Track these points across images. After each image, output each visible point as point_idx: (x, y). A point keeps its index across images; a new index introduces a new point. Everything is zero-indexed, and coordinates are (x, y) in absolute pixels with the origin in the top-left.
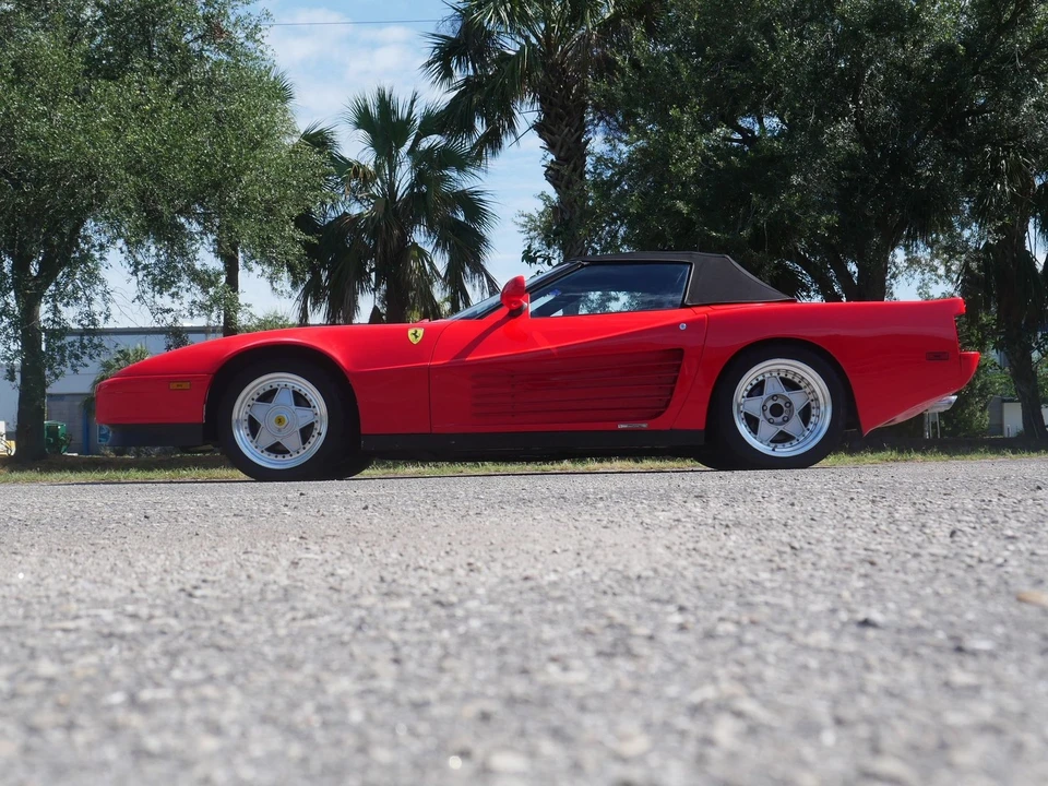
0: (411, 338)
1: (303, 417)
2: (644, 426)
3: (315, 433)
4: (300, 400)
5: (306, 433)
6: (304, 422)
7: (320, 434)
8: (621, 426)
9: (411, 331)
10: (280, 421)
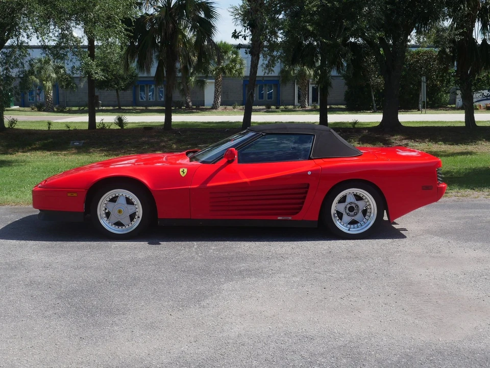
0: (181, 173)
1: (130, 209)
2: (290, 218)
3: (136, 217)
4: (129, 202)
5: (132, 217)
6: (131, 212)
7: (139, 217)
8: (279, 218)
9: (181, 170)
10: (120, 212)
